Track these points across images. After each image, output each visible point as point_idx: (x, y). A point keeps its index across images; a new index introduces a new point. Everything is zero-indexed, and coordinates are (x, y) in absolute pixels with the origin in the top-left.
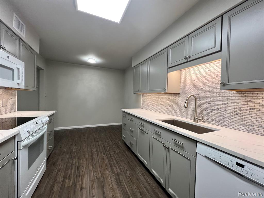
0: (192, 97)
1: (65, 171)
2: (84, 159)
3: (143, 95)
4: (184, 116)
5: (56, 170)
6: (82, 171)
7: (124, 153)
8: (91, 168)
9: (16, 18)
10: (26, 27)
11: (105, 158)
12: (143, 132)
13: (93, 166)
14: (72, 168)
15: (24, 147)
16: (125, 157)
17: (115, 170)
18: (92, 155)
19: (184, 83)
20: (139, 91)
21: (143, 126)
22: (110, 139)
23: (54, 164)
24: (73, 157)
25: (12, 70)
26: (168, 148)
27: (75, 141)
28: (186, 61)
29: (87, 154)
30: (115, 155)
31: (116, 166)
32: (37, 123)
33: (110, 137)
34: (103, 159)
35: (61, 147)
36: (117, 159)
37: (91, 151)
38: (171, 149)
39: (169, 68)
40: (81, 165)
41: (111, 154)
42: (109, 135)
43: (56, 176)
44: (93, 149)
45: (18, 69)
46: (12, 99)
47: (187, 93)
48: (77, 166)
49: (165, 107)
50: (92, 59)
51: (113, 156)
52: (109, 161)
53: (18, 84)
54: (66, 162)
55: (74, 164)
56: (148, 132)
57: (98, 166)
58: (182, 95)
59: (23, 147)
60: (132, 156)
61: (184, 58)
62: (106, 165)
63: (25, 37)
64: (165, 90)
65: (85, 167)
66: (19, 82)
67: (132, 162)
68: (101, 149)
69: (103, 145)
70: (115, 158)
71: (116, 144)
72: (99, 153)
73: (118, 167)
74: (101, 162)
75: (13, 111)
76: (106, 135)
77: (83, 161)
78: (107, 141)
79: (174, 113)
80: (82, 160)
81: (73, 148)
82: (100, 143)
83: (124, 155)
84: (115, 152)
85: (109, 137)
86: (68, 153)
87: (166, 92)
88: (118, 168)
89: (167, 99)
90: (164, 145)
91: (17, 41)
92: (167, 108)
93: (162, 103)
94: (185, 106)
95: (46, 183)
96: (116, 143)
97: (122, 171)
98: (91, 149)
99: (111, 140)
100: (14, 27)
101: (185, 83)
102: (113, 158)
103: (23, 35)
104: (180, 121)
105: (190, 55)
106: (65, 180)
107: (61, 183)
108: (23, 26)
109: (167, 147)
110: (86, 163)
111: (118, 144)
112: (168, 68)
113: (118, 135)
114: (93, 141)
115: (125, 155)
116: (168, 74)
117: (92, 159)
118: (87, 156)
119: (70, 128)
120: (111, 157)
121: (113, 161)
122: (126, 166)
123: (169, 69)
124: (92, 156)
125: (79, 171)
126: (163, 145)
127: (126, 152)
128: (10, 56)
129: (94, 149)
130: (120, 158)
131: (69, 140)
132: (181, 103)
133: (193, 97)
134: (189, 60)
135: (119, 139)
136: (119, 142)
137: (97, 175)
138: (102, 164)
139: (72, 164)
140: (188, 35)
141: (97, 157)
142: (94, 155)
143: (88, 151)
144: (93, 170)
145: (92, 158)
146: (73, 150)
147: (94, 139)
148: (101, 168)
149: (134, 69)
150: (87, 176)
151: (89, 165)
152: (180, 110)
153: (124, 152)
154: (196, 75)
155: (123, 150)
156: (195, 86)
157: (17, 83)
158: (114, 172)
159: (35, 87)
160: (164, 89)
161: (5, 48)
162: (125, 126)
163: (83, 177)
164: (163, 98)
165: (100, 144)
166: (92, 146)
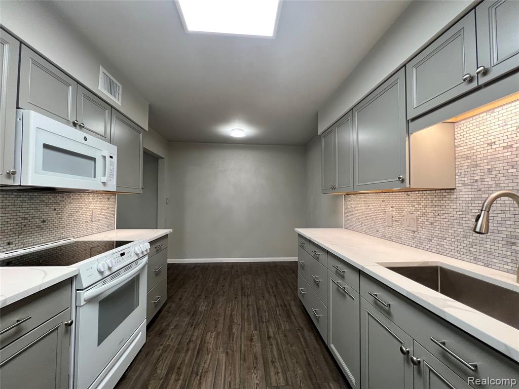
0: (502, 198)
1: (175, 353)
2: (214, 333)
3: (348, 197)
4: (475, 259)
5: (162, 348)
6: (205, 363)
7: (299, 334)
8: (223, 357)
9: (105, 74)
10: (123, 88)
11: (255, 338)
12: (343, 293)
13: (227, 353)
14: (188, 350)
15: (90, 301)
16: (302, 344)
17: (274, 376)
18: (232, 325)
19: (467, 158)
20: (334, 188)
21: (343, 277)
22: (273, 293)
23: (161, 333)
24: (195, 323)
25: (94, 159)
26: (419, 362)
27: (207, 290)
28: (474, 85)
29: (222, 321)
30: (277, 336)
31: (278, 364)
32: (123, 254)
33: (274, 288)
34: (251, 340)
35: (180, 299)
36: (280, 347)
37: (231, 316)
38: (428, 370)
39: (413, 119)
40: (206, 345)
41: (270, 330)
42: (272, 283)
43: (158, 360)
44: (235, 312)
45: (104, 157)
46: (108, 208)
47: (481, 187)
48: (198, 347)
49: (408, 228)
50: (238, 130)
51: (275, 336)
52: (263, 348)
53: (104, 183)
54: (181, 332)
55: (194, 340)
56: (356, 295)
57: (237, 356)
58: (464, 194)
59: (85, 301)
60: (317, 346)
61: (464, 80)
62: (256, 358)
63: (120, 104)
64: (403, 181)
65: (212, 354)
66: (104, 179)
67: (316, 362)
68: (251, 314)
69: (257, 305)
70: (277, 342)
71: (284, 308)
72: (246, 323)
73: (280, 370)
74: (245, 346)
75: (109, 228)
76: (266, 284)
77: (210, 338)
78: (267, 295)
79: (439, 245)
80: (210, 333)
81: (200, 303)
82: (252, 299)
83: (299, 338)
84: (279, 328)
85: (272, 287)
86: (188, 314)
87: (408, 186)
88: (280, 374)
89: (413, 206)
90: (401, 349)
91: (107, 111)
92: (415, 230)
93: (398, 218)
94: (478, 230)
95: (138, 372)
96: (285, 306)
97: (290, 384)
98: (232, 311)
99: (275, 296)
100: (101, 89)
101: (474, 157)
102: (273, 342)
103: (116, 101)
104: (461, 272)
105: (487, 66)
106: (170, 376)
107: (161, 381)
108: (117, 87)
109: (412, 359)
110: (216, 344)
111: (288, 307)
112: (408, 122)
113: (292, 287)
114: (240, 293)
115: (302, 341)
116: (411, 136)
117: (230, 336)
118: (220, 326)
119: (205, 261)
120: (269, 338)
121: (272, 351)
122: (300, 372)
123: (413, 122)
124: (230, 328)
125: (198, 360)
126: (400, 345)
127: (306, 332)
128: (88, 136)
129: (237, 312)
130: (289, 345)
131: (197, 285)
132: (461, 219)
133: (507, 198)
134: (483, 80)
135: (293, 295)
136: (292, 303)
137: (231, 379)
138: (246, 353)
139: (190, 341)
140: (475, 8)
141: (239, 332)
142: (235, 326)
143: (225, 314)
144: (226, 363)
145: (230, 332)
146: (199, 307)
147: (242, 289)
148: (242, 362)
149: (323, 138)
150: (210, 377)
151: (221, 349)
152: (458, 238)
153: (301, 330)
154: (515, 128)
155: (299, 326)
156: (513, 164)
157: (102, 182)
158: (269, 382)
159: (140, 188)
160: (399, 178)
161: (83, 124)
162: (303, 268)
163: (202, 378)
164: (400, 203)
165: (250, 303)
166: (235, 304)
